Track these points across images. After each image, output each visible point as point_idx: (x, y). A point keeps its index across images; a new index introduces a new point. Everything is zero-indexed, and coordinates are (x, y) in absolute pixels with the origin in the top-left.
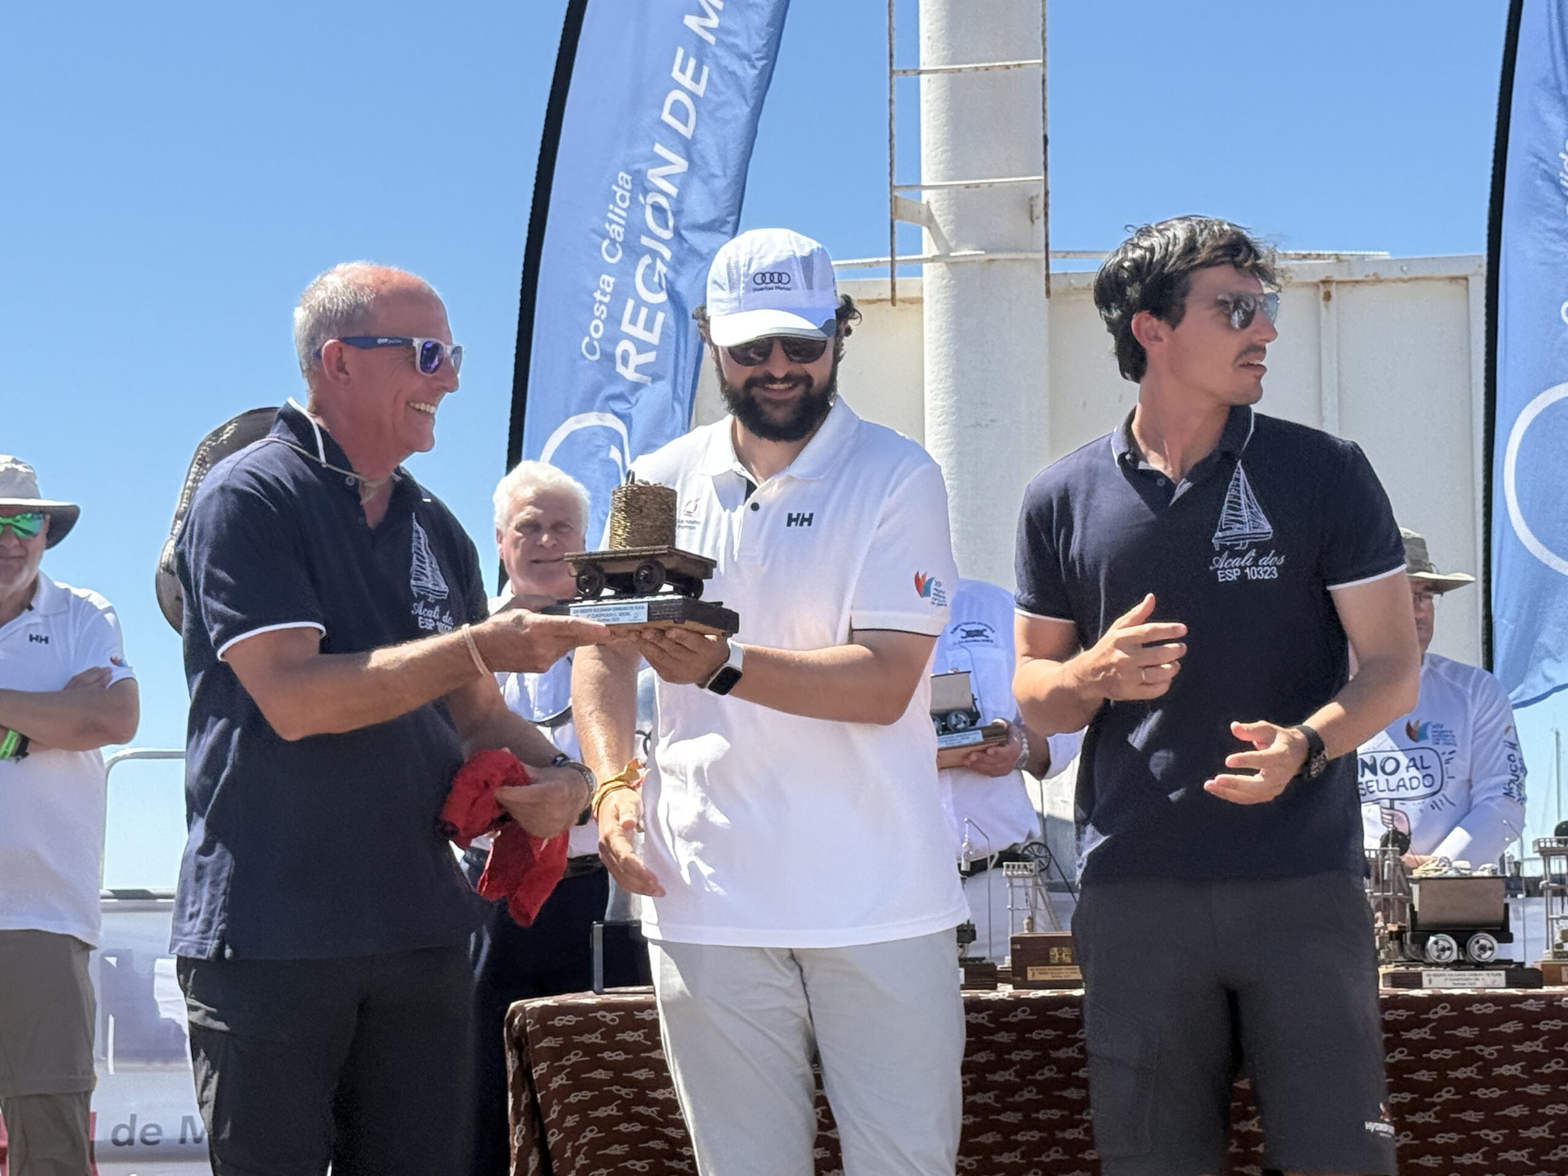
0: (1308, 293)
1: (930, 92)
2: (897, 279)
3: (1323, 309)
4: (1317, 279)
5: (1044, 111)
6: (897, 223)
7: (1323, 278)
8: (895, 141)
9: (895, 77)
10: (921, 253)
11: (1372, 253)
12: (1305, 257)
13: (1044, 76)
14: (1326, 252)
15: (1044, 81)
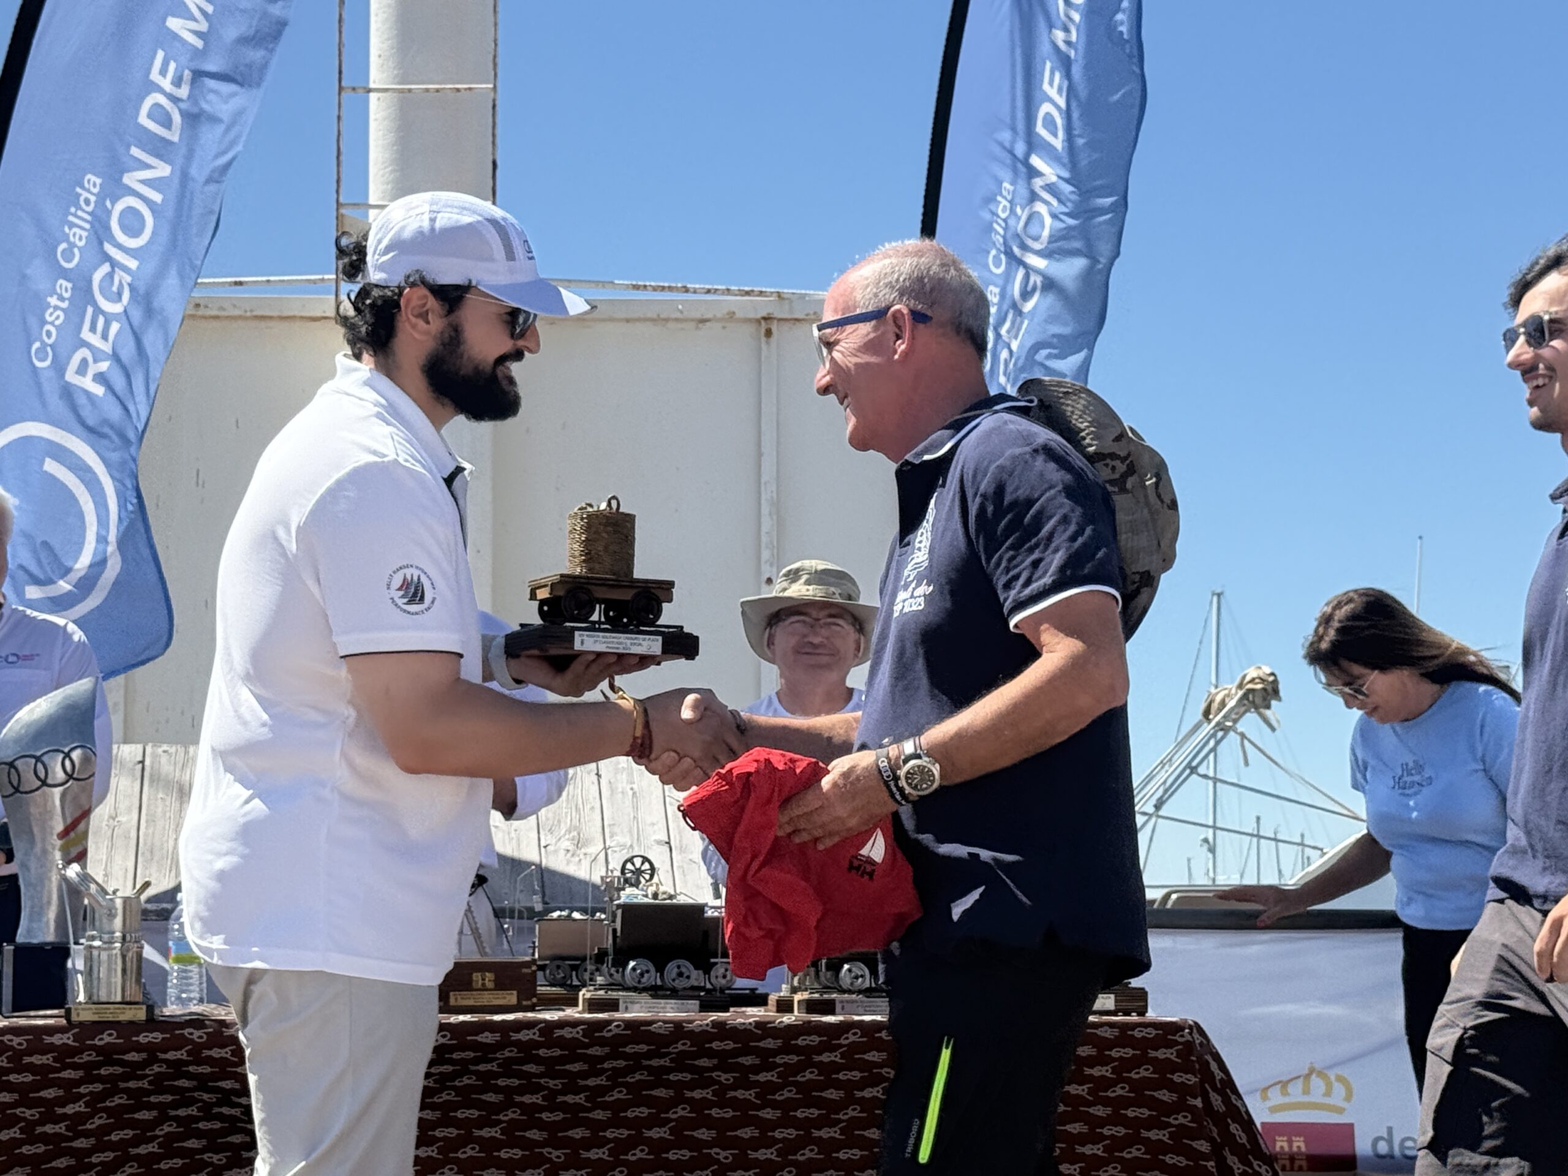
0: (751, 329)
1: (379, 110)
3: (764, 346)
4: (759, 316)
5: (494, 135)
7: (764, 314)
8: (342, 158)
9: (343, 94)
11: (812, 292)
12: (748, 293)
13: (494, 100)
14: (768, 290)
15: (494, 107)
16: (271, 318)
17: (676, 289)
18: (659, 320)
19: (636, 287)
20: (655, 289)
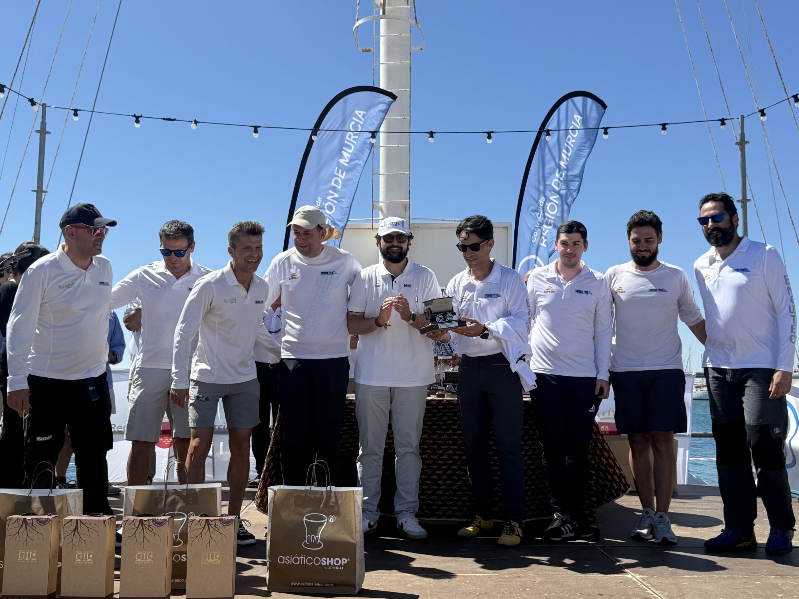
1: (382, 179)
2: (374, 224)
5: (409, 184)
6: (374, 210)
8: (374, 191)
9: (374, 175)
10: (379, 217)
13: (409, 176)
15: (409, 178)
16: (356, 229)
17: (453, 221)
18: (448, 228)
19: (443, 220)
20: (448, 221)
